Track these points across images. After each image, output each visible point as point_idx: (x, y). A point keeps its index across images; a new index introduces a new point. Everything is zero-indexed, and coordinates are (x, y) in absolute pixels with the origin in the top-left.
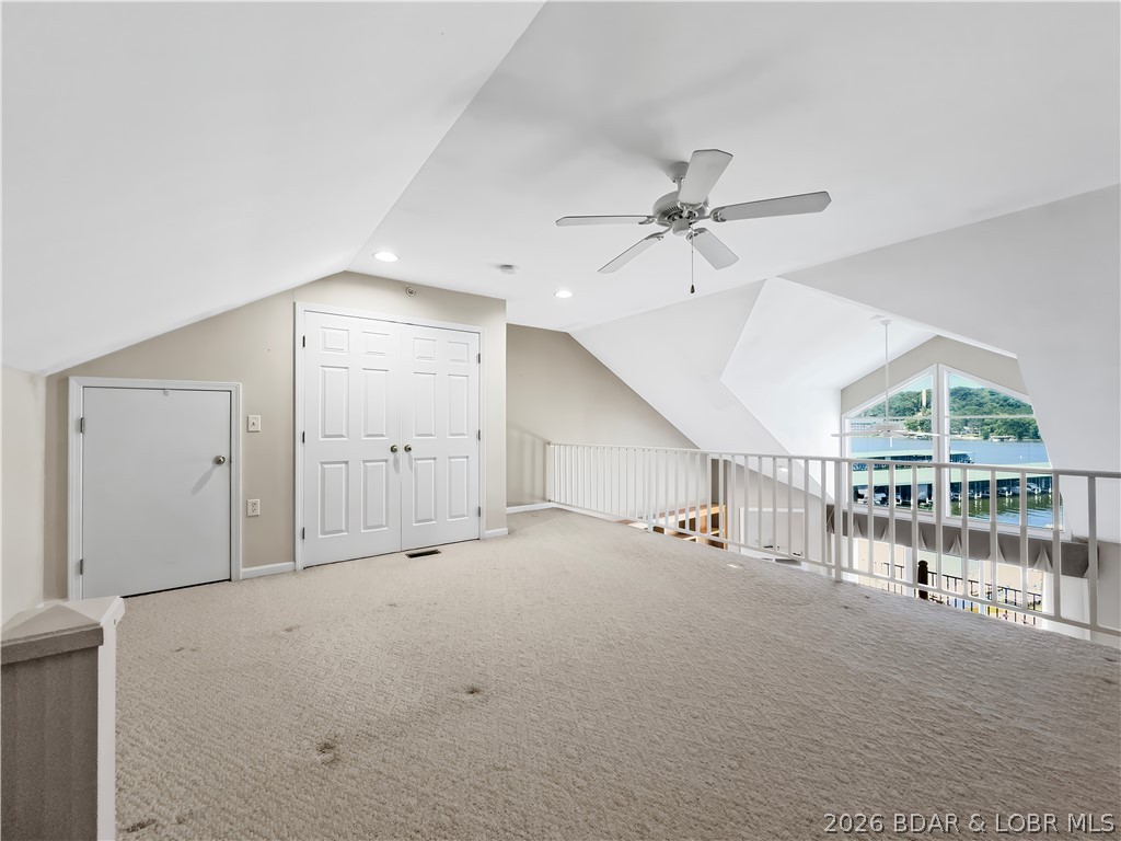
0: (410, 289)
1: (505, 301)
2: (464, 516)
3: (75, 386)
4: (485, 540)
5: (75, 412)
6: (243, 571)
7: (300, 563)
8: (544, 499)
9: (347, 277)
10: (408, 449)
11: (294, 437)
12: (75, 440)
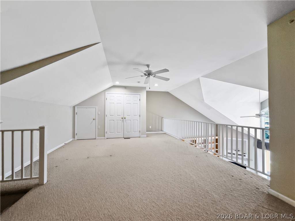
0: (125, 87)
1: (146, 87)
2: (136, 132)
3: (76, 108)
4: (141, 137)
5: (76, 111)
6: (97, 138)
7: (106, 138)
8: (162, 131)
9: (114, 87)
10: (125, 118)
11: (105, 116)
12: (76, 115)
